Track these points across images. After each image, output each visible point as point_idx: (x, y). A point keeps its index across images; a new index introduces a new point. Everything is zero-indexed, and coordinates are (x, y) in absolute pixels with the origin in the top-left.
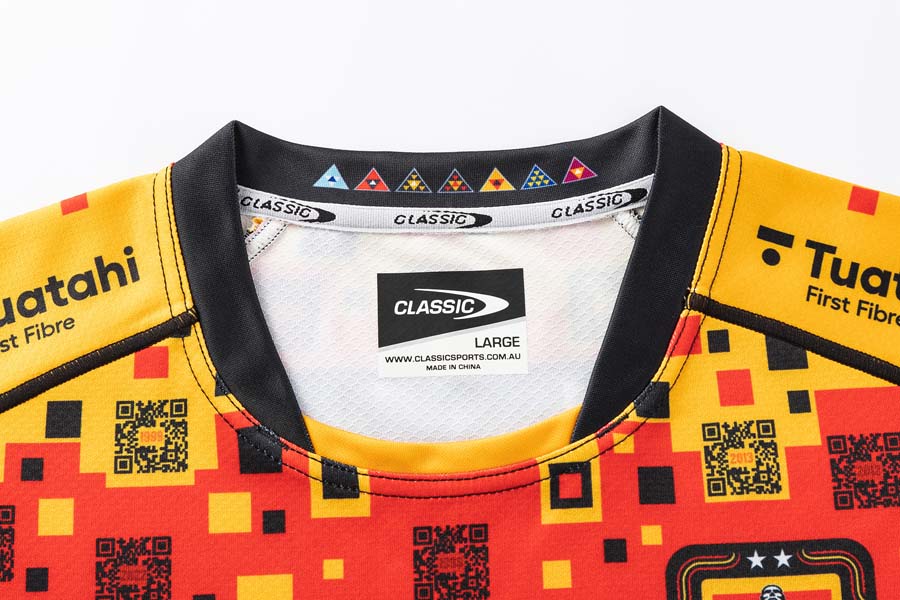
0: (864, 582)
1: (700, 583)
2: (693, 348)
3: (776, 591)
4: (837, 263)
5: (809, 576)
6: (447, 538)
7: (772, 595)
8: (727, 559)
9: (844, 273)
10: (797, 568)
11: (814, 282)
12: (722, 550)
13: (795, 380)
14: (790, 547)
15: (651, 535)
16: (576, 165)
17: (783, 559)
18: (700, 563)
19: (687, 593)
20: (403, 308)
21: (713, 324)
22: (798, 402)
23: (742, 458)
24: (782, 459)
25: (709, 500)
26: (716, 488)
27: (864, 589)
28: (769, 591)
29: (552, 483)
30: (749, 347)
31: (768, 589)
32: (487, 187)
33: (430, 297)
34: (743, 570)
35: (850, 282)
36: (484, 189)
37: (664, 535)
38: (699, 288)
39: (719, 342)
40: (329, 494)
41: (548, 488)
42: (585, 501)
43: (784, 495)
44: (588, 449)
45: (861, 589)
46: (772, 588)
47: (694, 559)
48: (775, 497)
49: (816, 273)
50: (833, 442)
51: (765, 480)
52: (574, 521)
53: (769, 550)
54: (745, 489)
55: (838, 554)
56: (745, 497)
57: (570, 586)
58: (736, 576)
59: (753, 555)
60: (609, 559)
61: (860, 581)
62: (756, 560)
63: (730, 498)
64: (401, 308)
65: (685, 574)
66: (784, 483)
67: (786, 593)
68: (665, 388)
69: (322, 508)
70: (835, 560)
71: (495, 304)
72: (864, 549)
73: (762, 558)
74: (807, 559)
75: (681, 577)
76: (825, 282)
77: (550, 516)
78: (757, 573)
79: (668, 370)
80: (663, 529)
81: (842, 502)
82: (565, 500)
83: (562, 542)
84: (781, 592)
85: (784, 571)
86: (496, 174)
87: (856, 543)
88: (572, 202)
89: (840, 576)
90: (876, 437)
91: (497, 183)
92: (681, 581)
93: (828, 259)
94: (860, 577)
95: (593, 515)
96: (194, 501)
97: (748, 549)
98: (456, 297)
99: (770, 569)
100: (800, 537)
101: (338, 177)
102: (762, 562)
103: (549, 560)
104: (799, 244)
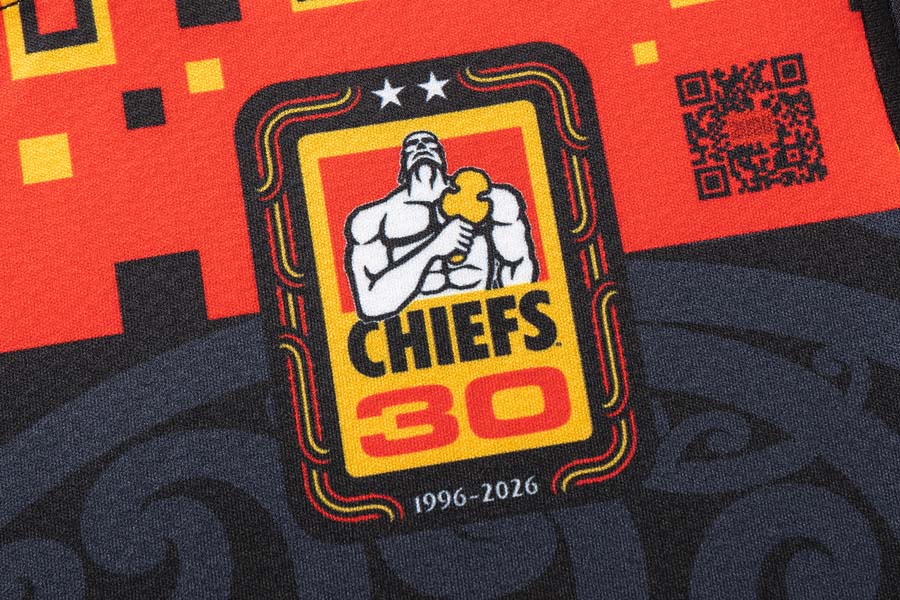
0: (576, 108)
1: (294, 145)
3: (426, 140)
5: (482, 109)
7: (421, 146)
8: (338, 99)
10: (458, 99)
12: (332, 84)
14: (444, 67)
15: (205, 76)
17: (434, 87)
18: (291, 111)
19: (274, 161)
27: (578, 119)
28: (414, 142)
29: (22, 12)
31: (413, 138)
34: (369, 113)
37: (227, 74)
41: (18, 20)
42: (84, 33)
45: (572, 121)
46: (419, 137)
47: (281, 105)
52: (68, 69)
53: (409, 76)
55: (527, 69)
57: (70, 175)
58: (356, 124)
59: (382, 87)
60: (133, 123)
61: (570, 107)
62: (389, 94)
65: (268, 131)
67: (445, 141)
70: (521, 79)
72: (570, 54)
73: (398, 90)
74: (475, 84)
75: (262, 137)
77: (26, 65)
78: (392, 114)
80: (224, 63)
82: (48, 36)
84: (435, 140)
85: (437, 107)
87: (558, 49)
89: (536, 103)
92: (262, 144)
94: (568, 100)
95: (100, 53)
97: (374, 78)
99: (414, 105)
100: (459, 50)
102: (398, 96)
103: (28, 137)
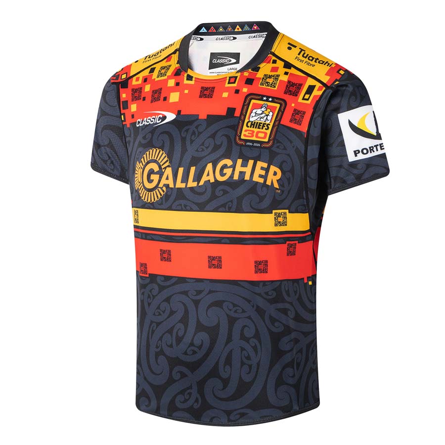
1: (251, 100)
2: (269, 62)
4: (305, 53)
5: (274, 103)
6: (207, 89)
7: (265, 105)
8: (259, 97)
9: (305, 56)
10: (272, 101)
11: (298, 56)
12: (259, 95)
13: (287, 70)
14: (272, 98)
16: (255, 26)
17: (270, 99)
19: (248, 101)
20: (215, 61)
21: (274, 58)
22: (286, 73)
23: (270, 81)
24: (278, 82)
25: (260, 86)
26: (262, 84)
29: (229, 80)
30: (280, 64)
32: (236, 30)
33: (220, 58)
34: (261, 99)
35: (306, 57)
36: (235, 30)
37: (248, 91)
38: (273, 51)
39: (274, 62)
40: (187, 79)
42: (234, 83)
43: (276, 88)
44: (239, 75)
47: (252, 96)
48: (274, 88)
49: (299, 54)
50: (289, 82)
51: (273, 85)
52: (231, 86)
53: (268, 97)
54: (268, 86)
55: (281, 101)
56: (267, 87)
57: (227, 97)
58: (259, 100)
60: (235, 93)
61: (283, 107)
63: (264, 86)
64: (214, 61)
65: (249, 98)
66: (276, 87)
68: (260, 68)
69: (186, 82)
71: (234, 61)
72: (286, 101)
73: (266, 98)
74: (275, 101)
76: (300, 57)
77: (227, 85)
78: (264, 101)
79: (261, 66)
80: (248, 89)
81: (285, 93)
82: (230, 82)
83: (227, 89)
84: (267, 105)
85: (270, 101)
86: (238, 27)
88: (253, 35)
89: (280, 105)
90: (297, 84)
91: (238, 29)
93: (303, 52)
95: (235, 85)
96: (166, 81)
97: (264, 96)
98: (225, 59)
99: (267, 100)
100: (275, 96)
101: (205, 29)
103: (225, 92)
104: (298, 48)
